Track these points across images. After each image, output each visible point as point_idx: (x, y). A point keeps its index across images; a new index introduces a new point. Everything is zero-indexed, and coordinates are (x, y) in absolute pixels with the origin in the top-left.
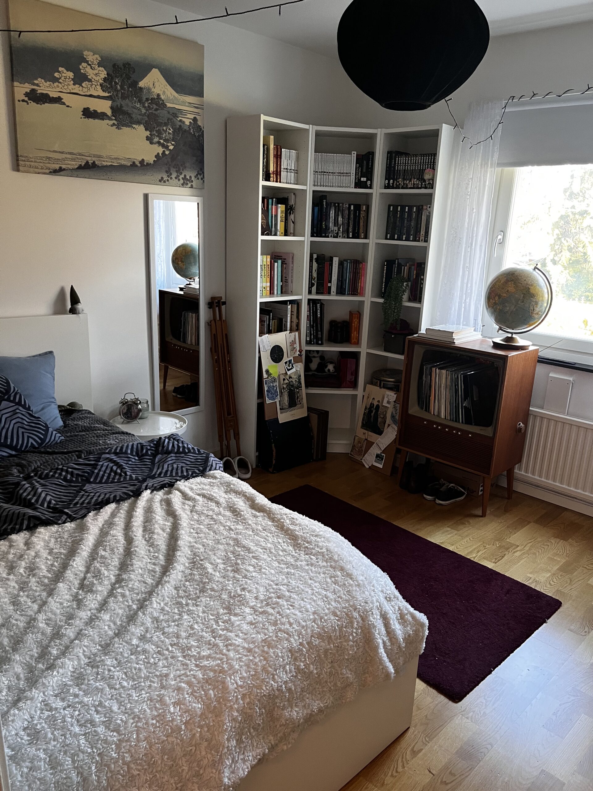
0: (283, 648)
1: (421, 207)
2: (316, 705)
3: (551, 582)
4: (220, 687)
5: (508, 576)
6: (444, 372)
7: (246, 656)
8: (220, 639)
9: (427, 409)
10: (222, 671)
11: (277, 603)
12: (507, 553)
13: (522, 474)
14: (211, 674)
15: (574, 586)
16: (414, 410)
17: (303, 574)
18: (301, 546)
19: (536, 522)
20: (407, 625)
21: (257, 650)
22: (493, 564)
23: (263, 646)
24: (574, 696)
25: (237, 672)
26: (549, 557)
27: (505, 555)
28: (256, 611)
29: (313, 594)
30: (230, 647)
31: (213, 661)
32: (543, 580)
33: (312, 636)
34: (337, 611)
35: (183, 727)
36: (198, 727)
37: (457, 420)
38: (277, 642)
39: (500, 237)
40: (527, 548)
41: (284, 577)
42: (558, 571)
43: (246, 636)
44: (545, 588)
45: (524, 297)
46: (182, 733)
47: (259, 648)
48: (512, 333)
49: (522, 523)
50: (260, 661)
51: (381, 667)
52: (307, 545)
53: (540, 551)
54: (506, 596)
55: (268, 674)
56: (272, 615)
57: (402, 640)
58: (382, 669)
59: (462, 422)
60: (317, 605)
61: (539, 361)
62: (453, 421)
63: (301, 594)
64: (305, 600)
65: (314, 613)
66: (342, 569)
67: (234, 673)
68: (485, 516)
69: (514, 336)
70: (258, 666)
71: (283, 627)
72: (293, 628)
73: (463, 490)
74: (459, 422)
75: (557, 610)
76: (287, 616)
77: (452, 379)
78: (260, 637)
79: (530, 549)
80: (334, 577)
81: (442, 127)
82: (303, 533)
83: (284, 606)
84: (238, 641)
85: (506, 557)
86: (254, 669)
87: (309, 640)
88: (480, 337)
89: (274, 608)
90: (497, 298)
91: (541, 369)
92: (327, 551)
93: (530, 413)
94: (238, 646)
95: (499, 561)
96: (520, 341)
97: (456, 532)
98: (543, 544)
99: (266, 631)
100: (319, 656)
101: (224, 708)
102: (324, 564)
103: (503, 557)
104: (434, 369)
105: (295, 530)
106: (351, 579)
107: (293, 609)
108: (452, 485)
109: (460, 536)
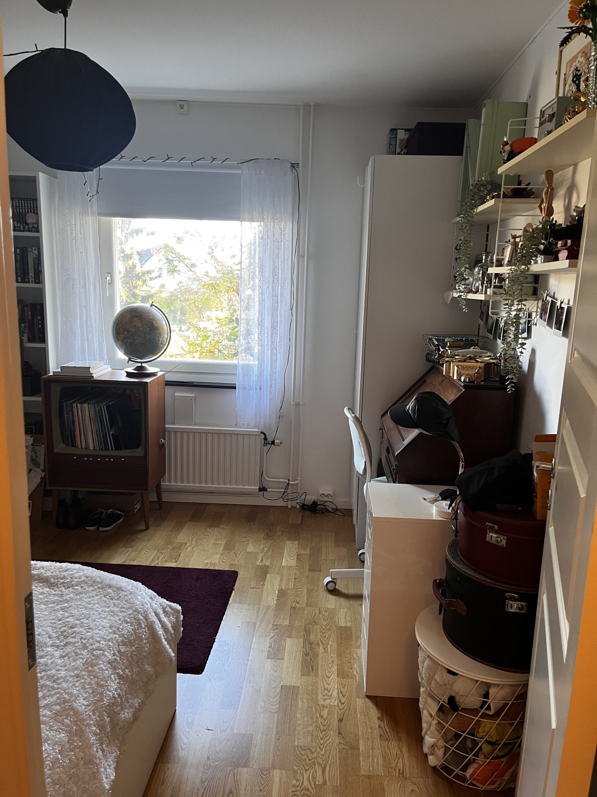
0: (104, 663)
1: (25, 249)
2: (136, 702)
3: (223, 560)
4: (72, 713)
5: (191, 567)
6: (86, 405)
7: (77, 681)
8: (43, 680)
9: (74, 444)
10: (65, 701)
11: (74, 632)
12: (181, 551)
13: (167, 485)
14: (58, 707)
15: (240, 557)
16: (60, 448)
17: (79, 603)
18: (57, 584)
19: (190, 521)
20: (170, 615)
21: (83, 673)
22: (175, 563)
23: (87, 668)
24: (276, 629)
25: (79, 696)
26: (213, 544)
27: (180, 553)
28: (58, 647)
29: (99, 614)
30: (59, 682)
31: (52, 698)
32: (216, 561)
33: (119, 645)
34: (126, 619)
35: (59, 756)
36: (71, 751)
37: (107, 449)
38: (97, 659)
39: (108, 278)
40: (194, 542)
41: (61, 613)
42: (224, 551)
43: (66, 668)
44: (221, 566)
45: (150, 330)
46: (61, 761)
47: (84, 671)
48: (142, 363)
49: (179, 526)
50: (91, 679)
51: (166, 654)
52: (62, 581)
53: (204, 541)
54: (197, 583)
55: (103, 687)
56: (77, 642)
57: (171, 628)
58: (168, 655)
59: (112, 449)
60: (109, 620)
61: (166, 385)
62: (102, 450)
63: (90, 617)
64: (97, 620)
65: (111, 627)
66: (110, 587)
67: (76, 698)
68: (148, 529)
69: (144, 365)
70: (92, 685)
71: (94, 647)
72: (103, 644)
73: (121, 513)
74: (109, 450)
75: (236, 578)
76: (92, 637)
77: (95, 411)
78: (79, 662)
79: (197, 543)
80: (108, 595)
81: (39, 175)
82: (52, 573)
83: (83, 632)
84: (63, 674)
85: (182, 554)
86: (90, 688)
87: (118, 649)
88: (110, 369)
89: (74, 637)
90: (126, 333)
91: (169, 390)
92: (87, 577)
93: (167, 429)
94: (66, 677)
95: (178, 559)
96: (151, 369)
97: (131, 549)
98: (204, 535)
99: (81, 656)
100: (128, 660)
101: (83, 727)
102: (92, 588)
103: (180, 555)
104: (75, 405)
105: (41, 573)
106: (123, 591)
107: (93, 630)
108: (111, 510)
109: (136, 551)
